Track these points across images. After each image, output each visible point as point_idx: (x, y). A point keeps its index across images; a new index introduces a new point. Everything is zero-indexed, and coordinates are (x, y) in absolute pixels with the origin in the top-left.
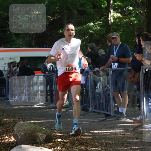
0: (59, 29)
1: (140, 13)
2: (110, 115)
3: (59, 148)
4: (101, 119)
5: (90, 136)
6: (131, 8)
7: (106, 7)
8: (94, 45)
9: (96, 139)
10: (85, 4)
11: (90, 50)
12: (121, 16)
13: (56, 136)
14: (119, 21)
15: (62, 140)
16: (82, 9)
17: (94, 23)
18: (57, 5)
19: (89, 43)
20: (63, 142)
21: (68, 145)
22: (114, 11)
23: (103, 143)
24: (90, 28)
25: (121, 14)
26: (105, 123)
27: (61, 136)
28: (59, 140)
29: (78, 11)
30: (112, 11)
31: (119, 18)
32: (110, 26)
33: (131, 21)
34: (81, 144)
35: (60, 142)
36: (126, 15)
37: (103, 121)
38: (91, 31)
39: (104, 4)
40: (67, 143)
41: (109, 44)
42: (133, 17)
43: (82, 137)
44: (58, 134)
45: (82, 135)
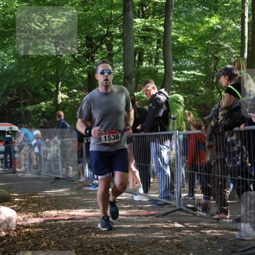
0: (16, 108)
1: (83, 95)
2: (59, 178)
3: (15, 206)
4: (52, 181)
5: (42, 195)
6: (75, 91)
7: (55, 90)
8: (46, 120)
9: (47, 198)
10: (38, 87)
11: (42, 125)
12: (68, 97)
13: (13, 196)
14: (66, 101)
15: (18, 200)
16: (35, 91)
17: (45, 102)
18: (15, 88)
19: (42, 118)
20: (20, 201)
21: (24, 203)
22: (62, 93)
23: (53, 200)
24: (42, 107)
25: (68, 95)
26: (55, 184)
27: (18, 196)
28: (16, 199)
29: (32, 93)
30: (60, 93)
31: (66, 98)
32: (58, 105)
33: (76, 101)
34: (34, 202)
35: (17, 201)
36: (71, 97)
37: (53, 182)
38: (43, 109)
39: (53, 88)
40: (22, 201)
41: (58, 119)
42: (78, 98)
43: (35, 197)
44: (15, 194)
45: (35, 195)
